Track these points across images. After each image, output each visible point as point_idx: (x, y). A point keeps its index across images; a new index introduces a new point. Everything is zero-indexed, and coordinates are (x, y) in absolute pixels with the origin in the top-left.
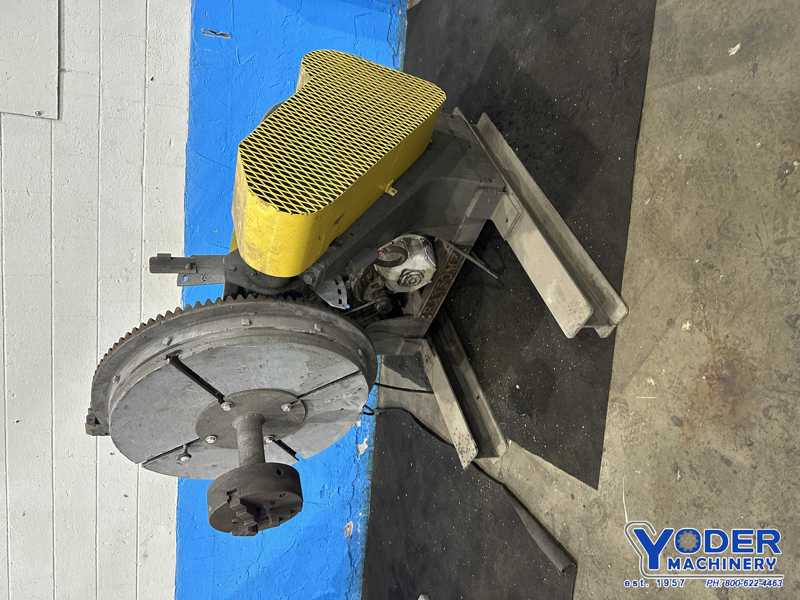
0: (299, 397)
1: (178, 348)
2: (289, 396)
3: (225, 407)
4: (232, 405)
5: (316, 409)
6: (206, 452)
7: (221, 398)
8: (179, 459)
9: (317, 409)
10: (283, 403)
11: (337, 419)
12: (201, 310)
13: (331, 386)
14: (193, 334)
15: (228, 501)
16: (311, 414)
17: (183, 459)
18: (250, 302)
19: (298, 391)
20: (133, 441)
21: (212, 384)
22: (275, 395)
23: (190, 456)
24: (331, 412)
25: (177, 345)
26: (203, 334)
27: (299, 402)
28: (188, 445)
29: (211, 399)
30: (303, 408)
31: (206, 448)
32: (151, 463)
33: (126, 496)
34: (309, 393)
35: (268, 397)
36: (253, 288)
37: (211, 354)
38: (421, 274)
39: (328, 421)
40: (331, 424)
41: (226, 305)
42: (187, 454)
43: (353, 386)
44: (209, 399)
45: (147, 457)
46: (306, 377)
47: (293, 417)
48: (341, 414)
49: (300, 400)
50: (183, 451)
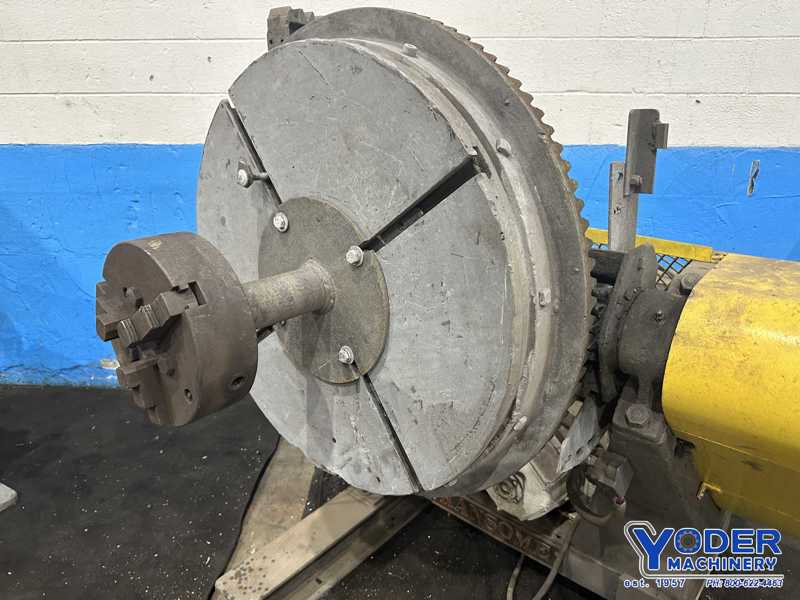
0: (366, 377)
1: (492, 169)
2: (371, 362)
3: (354, 254)
4: (356, 266)
5: (336, 398)
6: (253, 211)
7: (371, 245)
8: (241, 167)
9: (336, 401)
10: (355, 353)
11: (313, 426)
12: (573, 209)
13: (388, 434)
14: (523, 198)
15: (176, 289)
16: (326, 389)
17: (243, 174)
18: (587, 303)
19: (381, 378)
20: (278, 83)
21: (407, 234)
22: (374, 339)
23: (247, 186)
24: (328, 421)
25: (499, 168)
26: (524, 218)
27: (356, 377)
28: (268, 181)
29: (371, 227)
30: (343, 379)
31: (260, 211)
32: (231, 117)
33: (152, 77)
34: (373, 393)
35: (369, 327)
36: (615, 309)
37: (491, 236)
38: (518, 501)
39: (310, 413)
40: (303, 416)
41: (584, 258)
42: (252, 179)
43: (387, 471)
44: (370, 224)
45: (242, 111)
46: (414, 397)
47: (321, 361)
48: (324, 436)
49: (360, 376)
50: (256, 172)
